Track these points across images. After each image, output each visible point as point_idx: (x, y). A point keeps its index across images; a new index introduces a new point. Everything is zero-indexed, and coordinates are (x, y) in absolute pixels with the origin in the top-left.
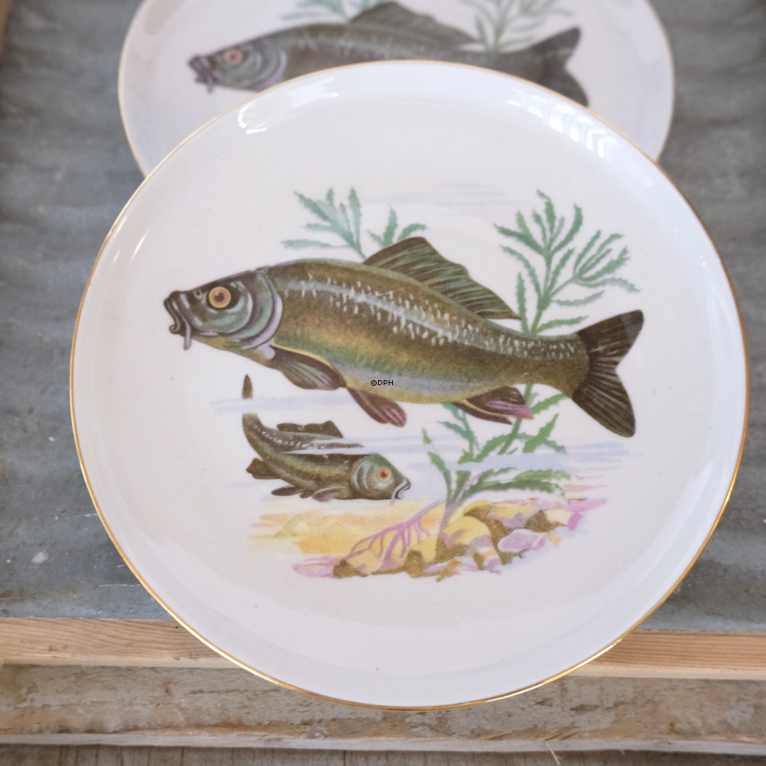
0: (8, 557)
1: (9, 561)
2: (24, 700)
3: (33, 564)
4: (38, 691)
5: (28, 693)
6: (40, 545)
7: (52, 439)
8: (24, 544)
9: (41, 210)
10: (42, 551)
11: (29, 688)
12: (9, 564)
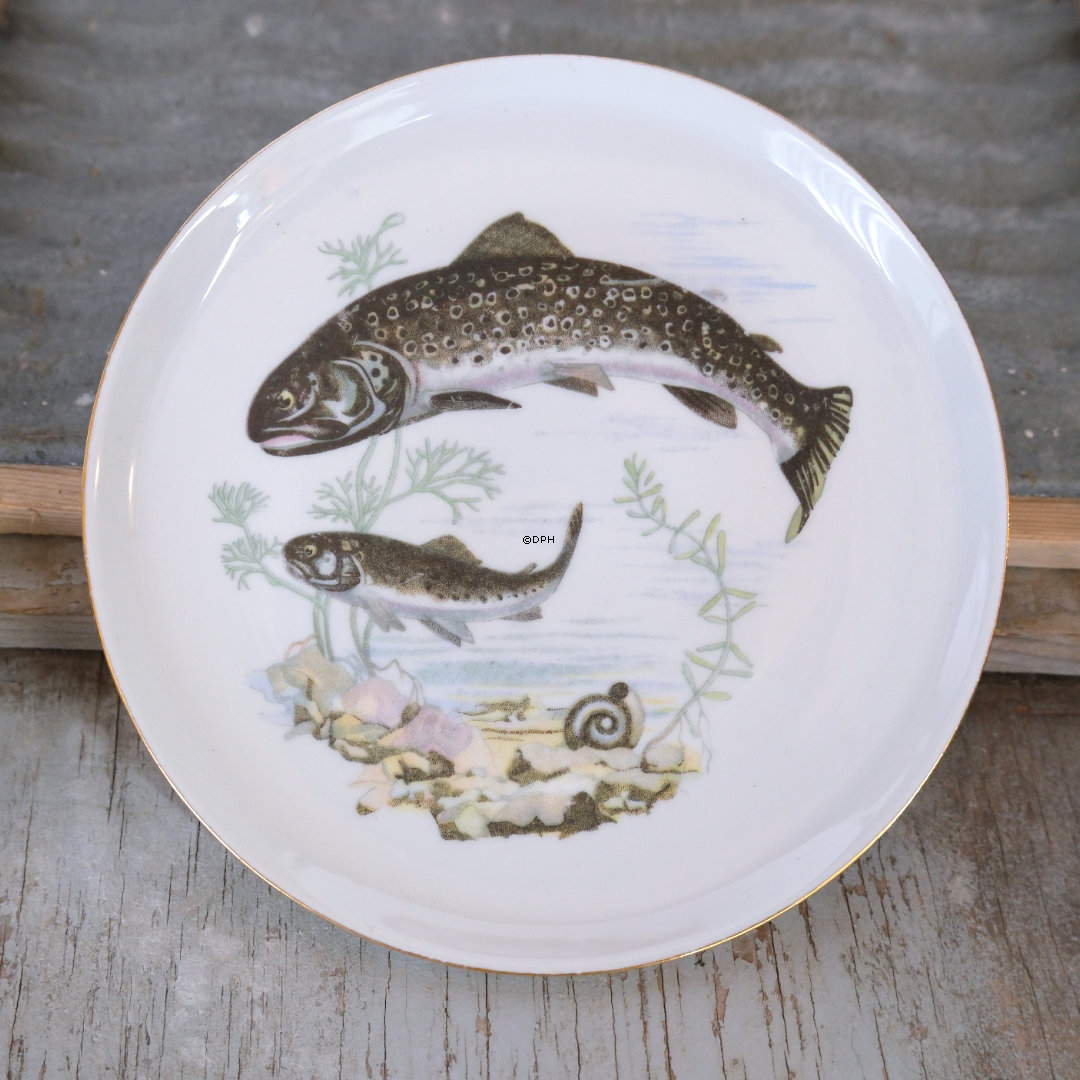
0: (44, 398)
1: (45, 403)
2: (59, 577)
3: (76, 406)
4: (76, 568)
5: (63, 569)
6: (86, 385)
7: (103, 272)
8: (66, 382)
9: (93, 27)
10: (88, 392)
11: (65, 564)
12: (44, 407)
